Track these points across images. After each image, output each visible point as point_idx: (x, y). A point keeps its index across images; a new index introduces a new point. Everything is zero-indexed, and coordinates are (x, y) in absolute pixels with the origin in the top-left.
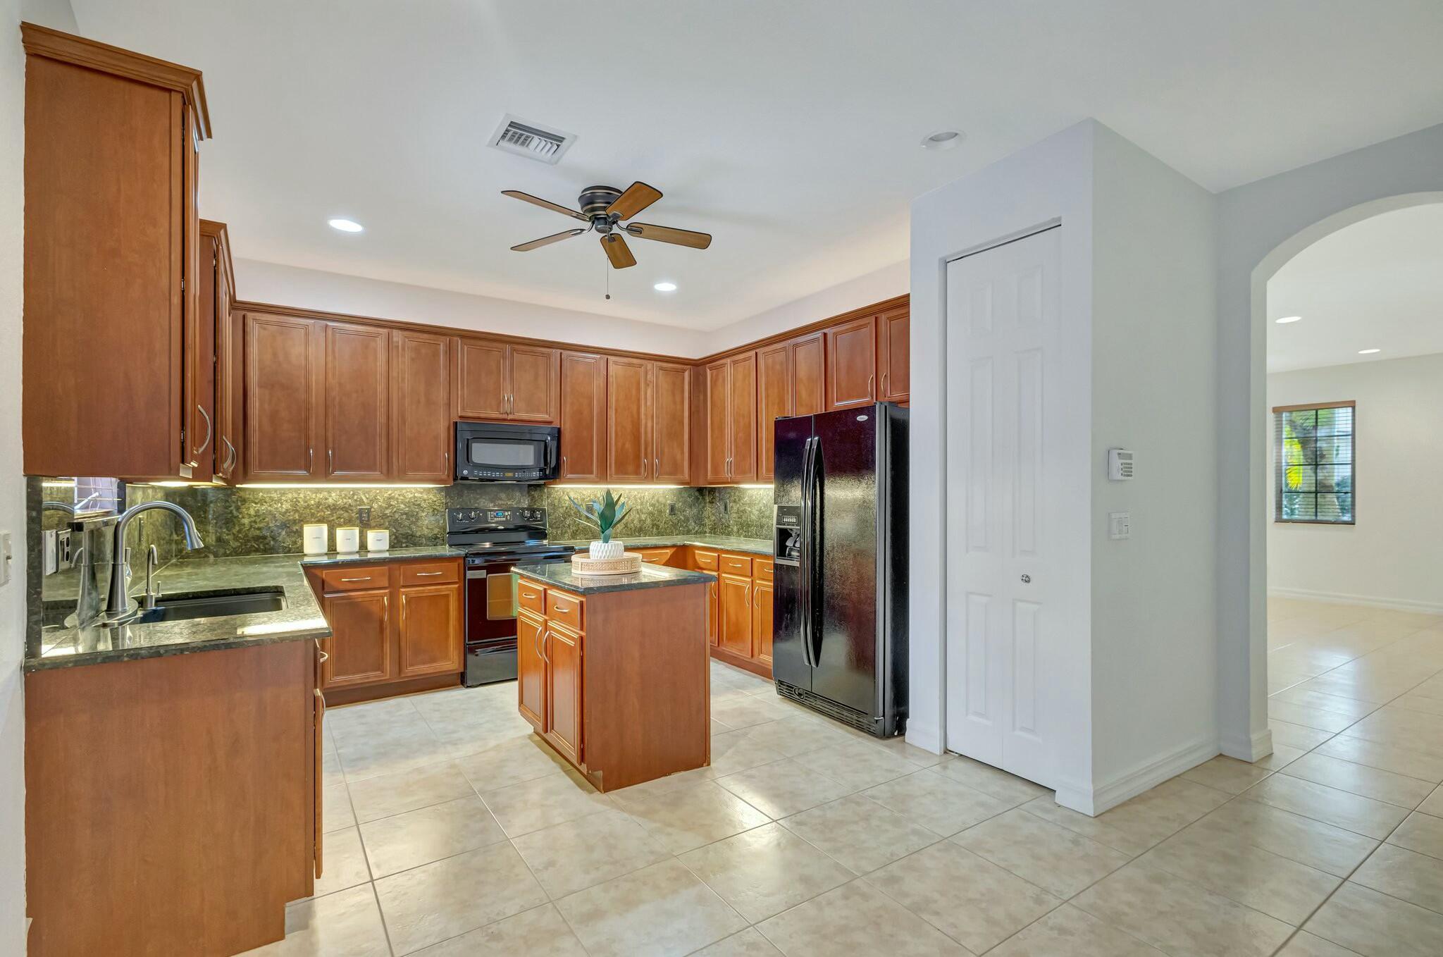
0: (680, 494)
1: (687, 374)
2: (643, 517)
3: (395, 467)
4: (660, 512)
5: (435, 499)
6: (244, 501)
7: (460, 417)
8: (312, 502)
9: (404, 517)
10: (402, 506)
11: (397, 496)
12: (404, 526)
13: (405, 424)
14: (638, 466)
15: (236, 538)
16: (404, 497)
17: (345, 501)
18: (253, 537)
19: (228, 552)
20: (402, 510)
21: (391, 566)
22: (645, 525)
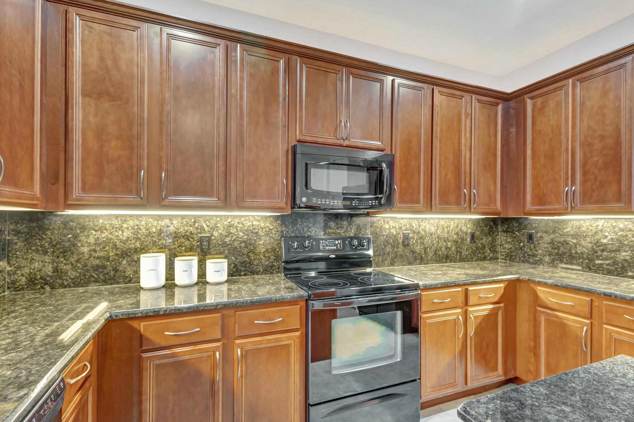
0: (479, 223)
1: (500, 107)
2: (449, 244)
3: (233, 194)
4: (463, 239)
5: (272, 227)
6: (83, 228)
7: (298, 141)
8: (154, 230)
9: (243, 245)
10: (241, 234)
11: (236, 224)
12: (243, 254)
13: (243, 146)
14: (459, 197)
15: (74, 268)
16: (243, 225)
17: (186, 228)
18: (92, 267)
19: (66, 283)
20: (241, 238)
21: (225, 312)
22: (451, 252)
